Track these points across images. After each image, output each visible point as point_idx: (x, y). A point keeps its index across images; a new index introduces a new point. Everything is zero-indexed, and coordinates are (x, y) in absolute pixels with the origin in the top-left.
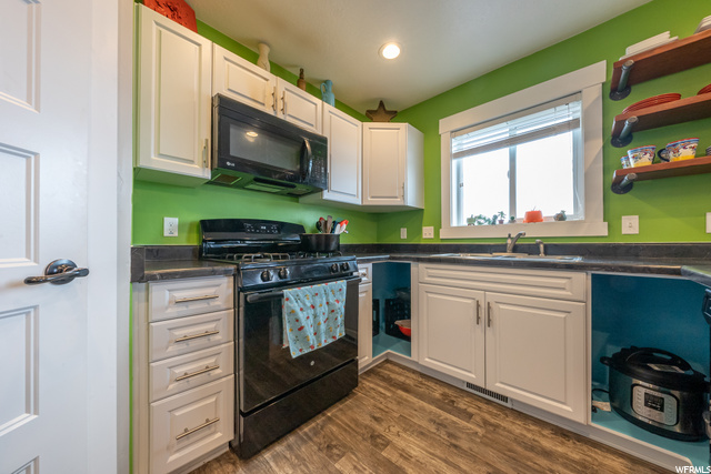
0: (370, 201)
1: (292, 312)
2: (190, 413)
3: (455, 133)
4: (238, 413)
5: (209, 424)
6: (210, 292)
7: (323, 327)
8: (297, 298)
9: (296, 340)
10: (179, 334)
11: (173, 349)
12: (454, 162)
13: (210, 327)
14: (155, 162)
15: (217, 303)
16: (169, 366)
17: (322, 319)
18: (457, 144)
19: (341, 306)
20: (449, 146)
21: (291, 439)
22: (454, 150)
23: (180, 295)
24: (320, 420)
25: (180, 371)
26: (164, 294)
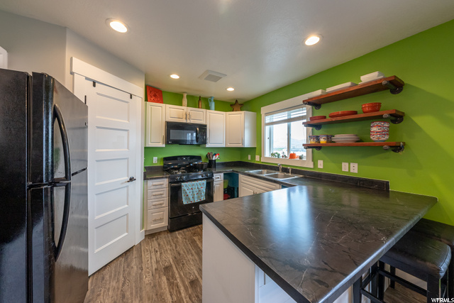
0: (229, 145)
1: (184, 190)
2: (156, 215)
3: (267, 114)
4: (169, 218)
5: (161, 220)
6: (162, 183)
7: (196, 196)
8: (186, 186)
9: (186, 199)
10: (154, 193)
11: (153, 197)
12: (267, 128)
13: (162, 192)
14: (150, 145)
15: (164, 186)
16: (152, 202)
17: (195, 193)
18: (268, 119)
19: (204, 190)
20: (265, 120)
21: (185, 230)
22: (267, 121)
23: (154, 183)
24: (196, 227)
25: (154, 203)
26: (150, 183)
